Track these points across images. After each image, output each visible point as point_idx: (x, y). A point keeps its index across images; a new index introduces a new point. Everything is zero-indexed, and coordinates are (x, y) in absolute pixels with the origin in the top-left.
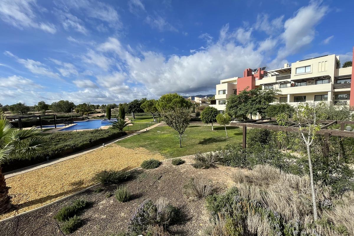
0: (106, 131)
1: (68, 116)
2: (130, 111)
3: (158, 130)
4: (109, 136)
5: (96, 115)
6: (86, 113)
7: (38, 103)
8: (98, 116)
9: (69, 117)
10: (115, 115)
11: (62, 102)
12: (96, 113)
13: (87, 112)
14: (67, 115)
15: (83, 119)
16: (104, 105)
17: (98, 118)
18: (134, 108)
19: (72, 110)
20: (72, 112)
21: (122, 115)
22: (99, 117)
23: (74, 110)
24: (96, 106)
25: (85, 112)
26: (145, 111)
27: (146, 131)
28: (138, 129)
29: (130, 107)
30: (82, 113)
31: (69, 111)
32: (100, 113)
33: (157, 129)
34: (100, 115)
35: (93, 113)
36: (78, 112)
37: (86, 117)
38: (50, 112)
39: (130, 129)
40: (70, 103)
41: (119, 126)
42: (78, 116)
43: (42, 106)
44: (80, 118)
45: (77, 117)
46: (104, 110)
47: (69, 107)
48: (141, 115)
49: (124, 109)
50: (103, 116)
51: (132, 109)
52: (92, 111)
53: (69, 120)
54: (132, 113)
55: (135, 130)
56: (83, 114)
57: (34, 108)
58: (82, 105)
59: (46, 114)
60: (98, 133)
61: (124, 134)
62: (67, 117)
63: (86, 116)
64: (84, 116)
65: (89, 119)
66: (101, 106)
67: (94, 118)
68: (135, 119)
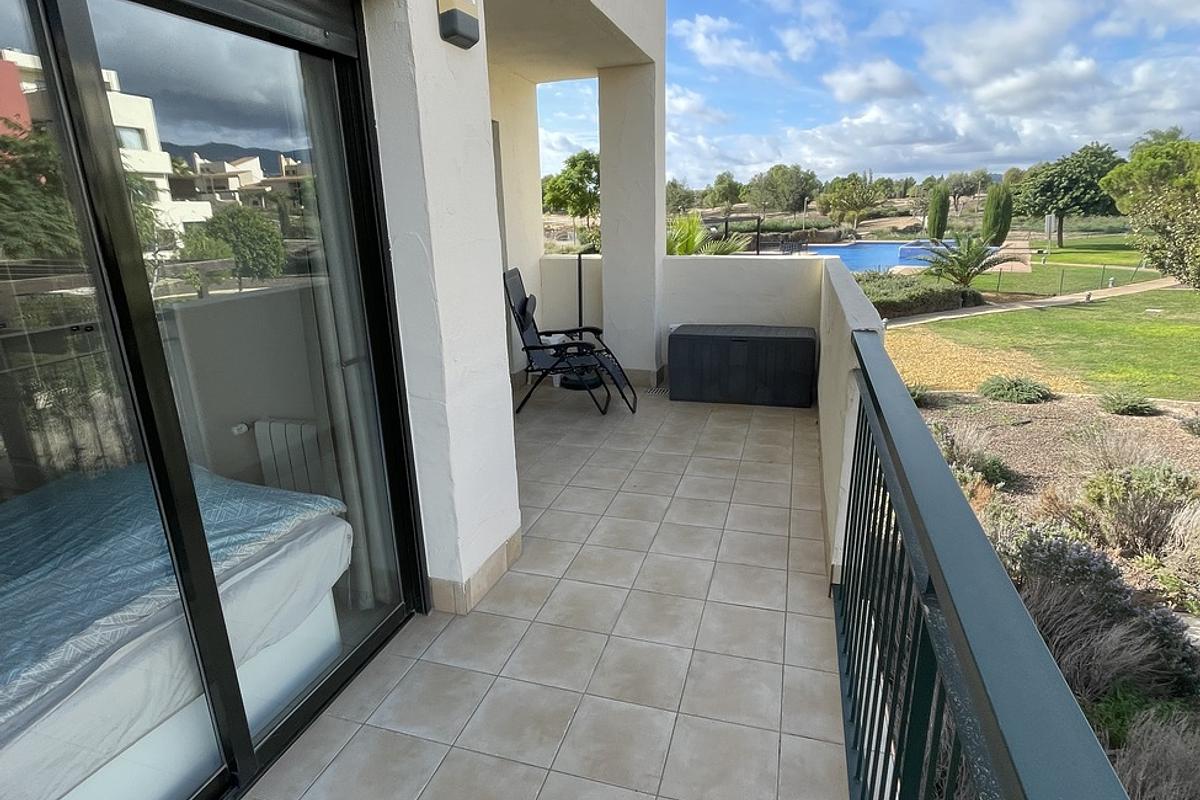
0: (905, 283)
1: (794, 225)
2: (1044, 207)
3: (1155, 304)
4: (911, 297)
5: (885, 224)
6: (851, 213)
7: (716, 179)
8: (895, 230)
9: (795, 229)
10: (970, 224)
11: (780, 172)
12: (892, 216)
13: (857, 208)
14: (789, 220)
15: (838, 238)
16: (937, 177)
17: (892, 235)
18: (1067, 189)
19: (808, 203)
20: (808, 210)
21: (995, 223)
22: (899, 232)
23: (812, 205)
24: (898, 184)
25: (849, 209)
26: (1122, 205)
27: (1084, 299)
28: (1046, 290)
29: (1048, 187)
30: (838, 213)
31: (798, 206)
32: (906, 214)
33: (1152, 299)
34: (902, 223)
35: (878, 216)
36: (825, 213)
37: (850, 231)
38: (744, 210)
39: (1011, 285)
40: (804, 174)
41: (957, 268)
42: (823, 224)
43: (724, 189)
44: (831, 234)
45: (819, 228)
46: (922, 203)
47: (799, 189)
48: (1112, 231)
49: (1009, 196)
50: (916, 229)
51: (1054, 196)
52: (875, 205)
53: (796, 239)
54: (1050, 219)
55: (1032, 291)
56: (841, 218)
57: (704, 195)
58: (844, 180)
59: (733, 215)
60: (877, 284)
61: (973, 300)
62: (790, 229)
63: (851, 227)
64: (845, 226)
65: (859, 237)
66: (919, 183)
67: (880, 234)
68: (1061, 247)
